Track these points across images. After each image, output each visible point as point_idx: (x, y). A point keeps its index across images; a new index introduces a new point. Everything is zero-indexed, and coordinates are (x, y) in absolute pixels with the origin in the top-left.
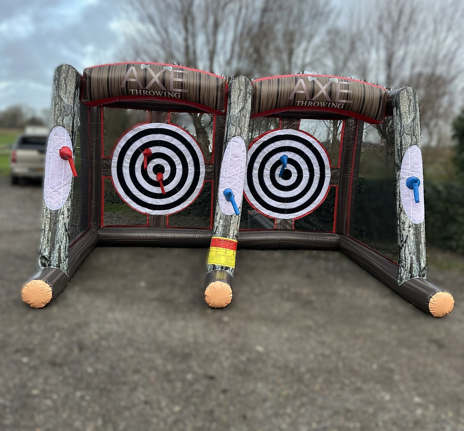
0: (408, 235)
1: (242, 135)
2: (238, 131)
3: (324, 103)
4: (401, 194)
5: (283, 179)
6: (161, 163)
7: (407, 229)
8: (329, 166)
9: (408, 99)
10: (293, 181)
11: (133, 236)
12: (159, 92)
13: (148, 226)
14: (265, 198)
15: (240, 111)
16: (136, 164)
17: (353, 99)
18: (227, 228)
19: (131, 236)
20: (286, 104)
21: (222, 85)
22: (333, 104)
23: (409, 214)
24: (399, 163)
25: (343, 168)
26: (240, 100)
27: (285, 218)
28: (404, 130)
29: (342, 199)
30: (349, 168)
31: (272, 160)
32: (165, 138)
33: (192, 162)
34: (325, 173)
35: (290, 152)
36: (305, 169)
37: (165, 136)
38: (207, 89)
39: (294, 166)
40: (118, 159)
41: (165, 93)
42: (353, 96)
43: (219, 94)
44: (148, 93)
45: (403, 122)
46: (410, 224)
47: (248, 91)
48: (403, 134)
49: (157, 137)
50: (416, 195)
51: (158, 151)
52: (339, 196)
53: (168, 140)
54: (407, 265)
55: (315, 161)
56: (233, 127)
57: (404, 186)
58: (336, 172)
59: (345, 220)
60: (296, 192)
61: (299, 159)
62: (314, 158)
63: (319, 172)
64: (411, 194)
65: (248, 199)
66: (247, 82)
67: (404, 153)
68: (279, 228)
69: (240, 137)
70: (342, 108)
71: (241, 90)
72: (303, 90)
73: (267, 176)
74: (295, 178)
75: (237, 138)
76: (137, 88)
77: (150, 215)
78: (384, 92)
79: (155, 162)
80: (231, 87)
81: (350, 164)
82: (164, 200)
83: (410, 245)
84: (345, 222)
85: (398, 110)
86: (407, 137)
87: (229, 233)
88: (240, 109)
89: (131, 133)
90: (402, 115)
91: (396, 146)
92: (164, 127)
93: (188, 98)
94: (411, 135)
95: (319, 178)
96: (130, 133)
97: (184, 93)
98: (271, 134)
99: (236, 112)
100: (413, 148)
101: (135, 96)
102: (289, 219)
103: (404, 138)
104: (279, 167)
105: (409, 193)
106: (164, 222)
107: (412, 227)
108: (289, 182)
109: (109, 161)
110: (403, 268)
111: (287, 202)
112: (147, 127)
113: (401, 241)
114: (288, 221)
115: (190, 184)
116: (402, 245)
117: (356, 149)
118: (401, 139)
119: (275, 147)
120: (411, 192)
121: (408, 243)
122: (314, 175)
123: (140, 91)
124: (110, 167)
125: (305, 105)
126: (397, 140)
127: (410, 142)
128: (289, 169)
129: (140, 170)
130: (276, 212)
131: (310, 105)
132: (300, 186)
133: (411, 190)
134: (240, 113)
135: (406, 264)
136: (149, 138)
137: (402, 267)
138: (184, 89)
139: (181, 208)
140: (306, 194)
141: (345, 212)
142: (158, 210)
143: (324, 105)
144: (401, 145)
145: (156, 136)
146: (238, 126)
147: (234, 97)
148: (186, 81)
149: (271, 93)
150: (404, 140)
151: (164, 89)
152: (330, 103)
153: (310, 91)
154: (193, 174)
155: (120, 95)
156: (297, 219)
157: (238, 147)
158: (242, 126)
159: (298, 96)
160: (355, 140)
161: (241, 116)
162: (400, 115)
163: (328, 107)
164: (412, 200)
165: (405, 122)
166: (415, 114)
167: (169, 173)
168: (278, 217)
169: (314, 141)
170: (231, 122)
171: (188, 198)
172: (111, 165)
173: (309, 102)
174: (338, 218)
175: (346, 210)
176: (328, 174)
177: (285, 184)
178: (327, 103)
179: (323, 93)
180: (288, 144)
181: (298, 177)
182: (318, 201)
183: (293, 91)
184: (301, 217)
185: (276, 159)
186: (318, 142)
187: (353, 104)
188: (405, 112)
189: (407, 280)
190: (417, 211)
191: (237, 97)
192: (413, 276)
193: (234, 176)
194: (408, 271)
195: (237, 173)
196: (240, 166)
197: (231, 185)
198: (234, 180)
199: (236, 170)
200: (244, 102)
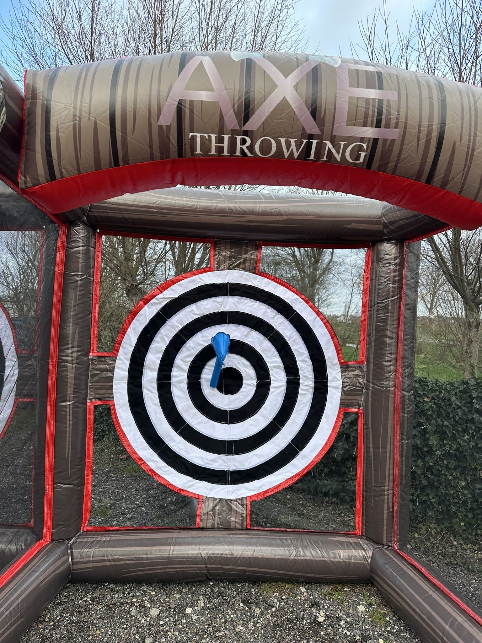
3: (293, 141)
5: (221, 391)
8: (336, 361)
10: (246, 397)
17: (402, 125)
20: (151, 147)
22: (329, 145)
25: (372, 366)
27: (226, 498)
29: (376, 447)
30: (390, 365)
31: (193, 346)
34: (327, 379)
35: (237, 325)
36: (275, 367)
39: (248, 359)
42: (398, 111)
52: (368, 439)
58: (356, 376)
59: (386, 505)
60: (252, 425)
61: (261, 344)
63: (311, 375)
65: (129, 445)
68: (209, 525)
70: (361, 160)
72: (210, 89)
73: (181, 385)
74: (252, 391)
84: (386, 512)
95: (312, 391)
98: (190, 282)
102: (236, 500)
104: (208, 364)
108: (237, 399)
111: (230, 453)
114: (234, 504)
119: (201, 312)
122: (298, 383)
125: (226, 153)
128: (235, 367)
130: (202, 480)
131: (242, 151)
140: (279, 430)
141: (387, 484)
143: (295, 150)
153: (236, 93)
156: (258, 498)
159: (191, 111)
160: (399, 293)
163: (312, 157)
168: (207, 492)
169: (296, 299)
173: (239, 138)
174: (366, 498)
175: (387, 480)
176: (335, 379)
177: (225, 405)
178: (305, 141)
179: (284, 99)
180: (233, 305)
181: (259, 386)
182: (312, 451)
183: (169, 93)
184: (268, 494)
185: (202, 343)
186: (307, 302)
187: (403, 141)
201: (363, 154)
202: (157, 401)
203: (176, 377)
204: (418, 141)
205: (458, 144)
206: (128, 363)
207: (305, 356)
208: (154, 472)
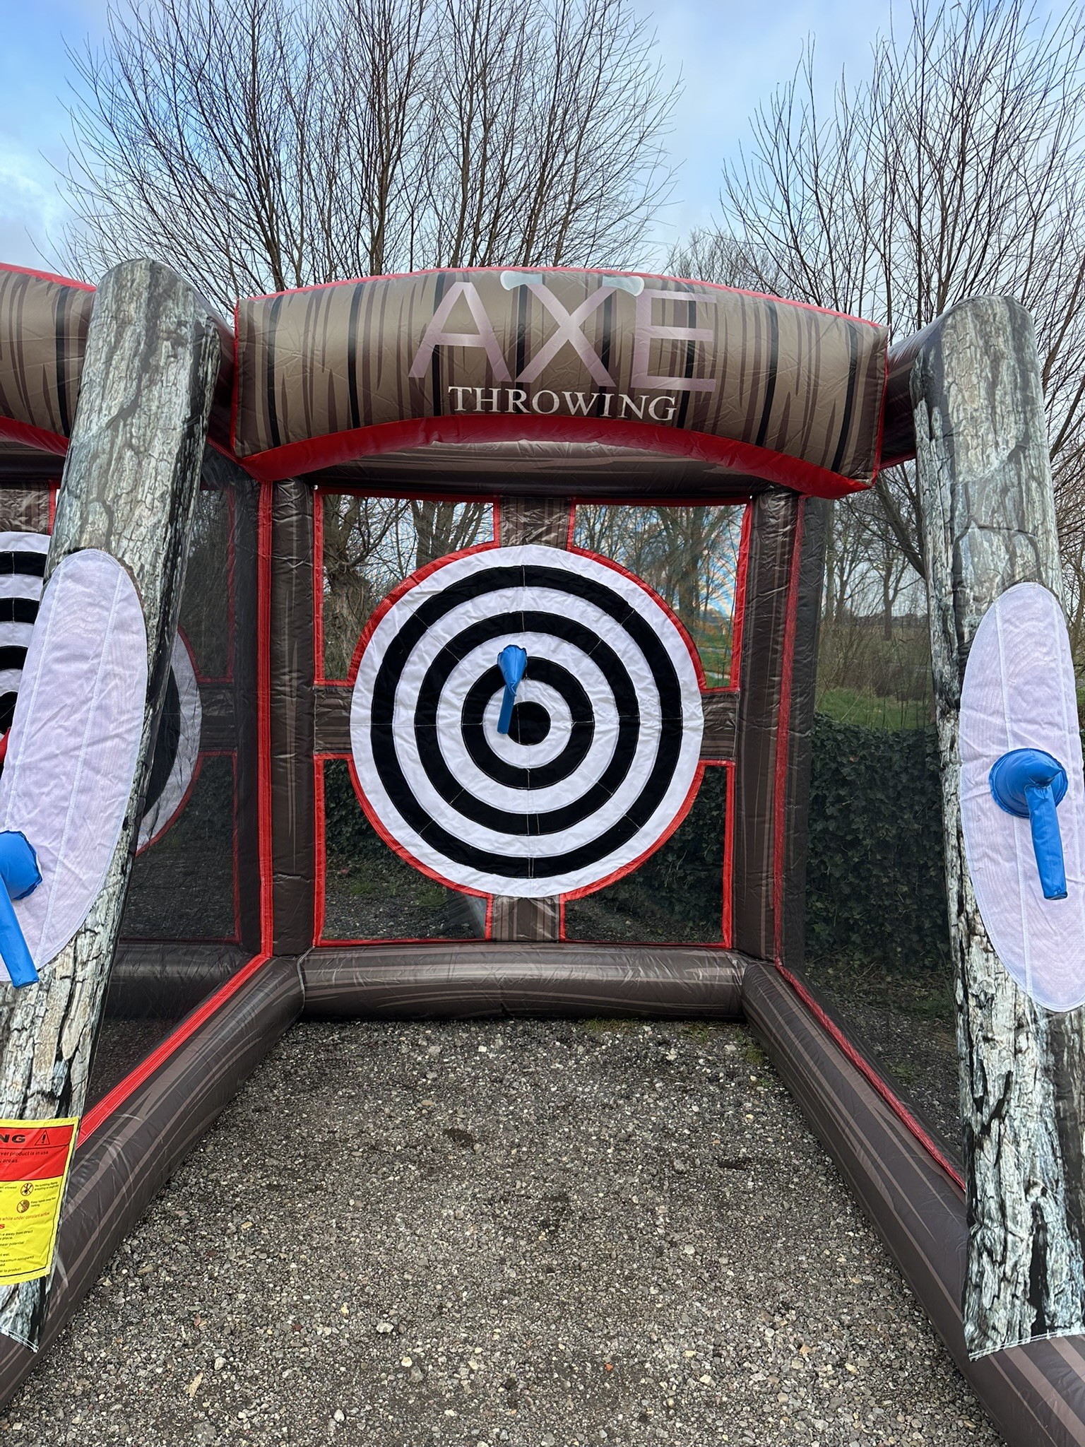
0: (1010, 1073)
1: (114, 544)
2: (93, 523)
3: (580, 395)
4: (965, 842)
5: (516, 740)
7: (1004, 1037)
8: (695, 688)
9: (986, 352)
10: (555, 747)
14: (446, 816)
15: (113, 424)
17: (719, 373)
20: (399, 408)
22: (626, 399)
23: (1013, 953)
24: (953, 678)
25: (748, 694)
26: (116, 368)
27: (528, 896)
28: (968, 506)
29: (750, 816)
30: (774, 694)
31: (470, 668)
34: (682, 715)
35: (538, 635)
36: (601, 700)
39: (557, 688)
42: (715, 356)
45: (962, 466)
46: (1020, 1011)
47: (163, 327)
48: (967, 528)
50: (1048, 858)
52: (740, 804)
54: (1014, 1251)
57: (980, 800)
58: (725, 709)
59: (763, 900)
60: (567, 791)
61: (577, 664)
62: (633, 654)
63: (657, 712)
64: (1018, 844)
65: (378, 822)
66: (163, 283)
67: (974, 627)
68: (503, 936)
69: (102, 553)
70: (670, 417)
71: (123, 324)
72: (474, 331)
73: (453, 731)
74: (563, 737)
75: (85, 558)
78: (869, 339)
81: (776, 679)
83: (1023, 1136)
84: (763, 910)
85: (936, 411)
86: (986, 544)
88: (114, 412)
90: (959, 434)
92: (32, 546)
94: (1009, 529)
95: (658, 735)
98: (462, 566)
100: (1019, 598)
102: (543, 900)
103: (972, 548)
105: (1010, 841)
107: (1032, 1027)
108: (541, 752)
110: (993, 1262)
111: (534, 832)
113: (975, 1100)
114: (540, 905)
116: (983, 1125)
117: (798, 619)
118: (956, 556)
119: (482, 613)
120: (1017, 834)
121: (1016, 1123)
122: (638, 724)
125: (495, 409)
126: (934, 563)
127: (1001, 566)
128: (537, 701)
130: (491, 871)
131: (516, 406)
132: (580, 767)
133: (1016, 819)
134: (109, 432)
135: (1009, 1246)
137: (985, 1255)
140: (608, 797)
141: (765, 869)
143: (583, 406)
144: (957, 584)
146: (97, 500)
150: (972, 557)
152: (608, 396)
153: (508, 336)
156: (577, 896)
159: (451, 360)
160: (788, 581)
161: (116, 449)
162: (948, 435)
163: (606, 413)
164: (1028, 878)
165: (975, 466)
166: (1026, 423)
168: (498, 889)
169: (634, 590)
173: (511, 392)
174: (737, 892)
175: (765, 862)
176: (694, 716)
177: (523, 761)
178: (595, 395)
179: (568, 343)
180: (532, 602)
181: (575, 731)
182: (658, 826)
183: (422, 337)
184: (591, 891)
185: (484, 663)
186: (651, 595)
187: (721, 394)
188: (972, 418)
189: (1015, 1343)
190: (1059, 938)
191: (104, 356)
192: (1048, 1322)
193: (54, 762)
194: (1021, 1288)
195: (73, 742)
196: (93, 703)
197: (35, 807)
198: (53, 783)
199: (66, 729)
200: (140, 380)
201: (671, 411)
202: (416, 755)
203: (445, 717)
204: (741, 394)
205: (793, 395)
206: (370, 697)
207: (648, 679)
208: (417, 861)
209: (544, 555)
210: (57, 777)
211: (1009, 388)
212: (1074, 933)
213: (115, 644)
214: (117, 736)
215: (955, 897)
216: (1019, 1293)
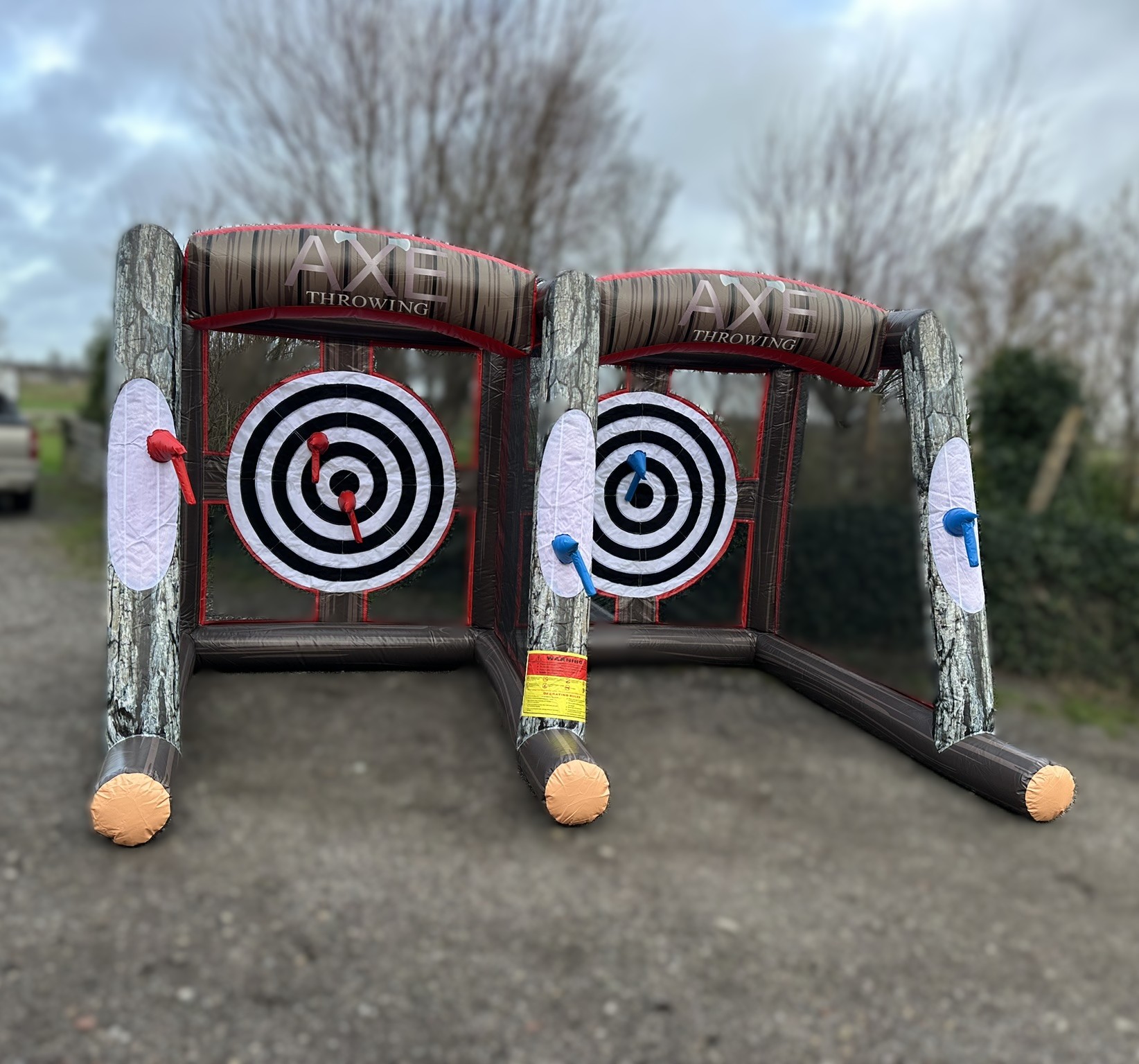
0: (954, 639)
1: (584, 408)
2: (575, 398)
3: (753, 337)
4: (932, 547)
5: (634, 505)
6: (351, 468)
7: (951, 625)
8: (734, 477)
9: (939, 335)
10: (656, 510)
11: (283, 644)
12: (377, 299)
13: (318, 620)
15: (578, 351)
16: (289, 469)
17: (817, 331)
18: (565, 628)
19: (279, 645)
20: (670, 337)
21: (527, 287)
22: (774, 339)
23: (954, 591)
24: (925, 477)
25: (764, 482)
26: (577, 324)
27: (638, 597)
28: (932, 403)
29: (763, 551)
30: (780, 482)
31: (610, 463)
32: (359, 407)
33: (426, 465)
34: (725, 493)
35: (650, 444)
36: (682, 483)
37: (360, 404)
38: (492, 298)
39: (658, 476)
40: (244, 458)
41: (392, 301)
42: (817, 324)
43: (520, 308)
44: (349, 302)
45: (929, 385)
46: (957, 614)
47: (592, 304)
48: (932, 412)
49: (341, 405)
50: (972, 550)
51: (343, 438)
52: (757, 545)
53: (367, 413)
54: (957, 706)
55: (704, 466)
56: (562, 388)
57: (938, 530)
58: (750, 490)
59: (769, 598)
60: (662, 535)
61: (670, 461)
62: (702, 457)
63: (712, 491)
64: (956, 547)
66: (590, 282)
67: (935, 456)
68: (626, 620)
69: (580, 411)
70: (791, 348)
71: (577, 302)
72: (711, 306)
73: (599, 499)
74: (660, 504)
75: (574, 414)
76: (326, 290)
77: (321, 594)
78: (881, 317)
79: (335, 466)
80: (553, 295)
81: (783, 473)
82: (357, 555)
83: (960, 662)
84: (769, 604)
85: (916, 359)
86: (940, 420)
87: (571, 639)
88: (578, 345)
89: (278, 394)
90: (927, 370)
91: (913, 439)
92: (358, 381)
93: (446, 317)
94: (949, 414)
95: (711, 504)
96: (275, 395)
97: (439, 303)
98: (609, 402)
99: (570, 353)
100: (953, 445)
101: (318, 308)
102: (646, 599)
103: (934, 421)
104: (625, 479)
105: (952, 546)
106: (355, 611)
107: (962, 620)
108: (648, 512)
109: (220, 463)
110: (948, 713)
111: (643, 559)
112: (316, 382)
113: (938, 652)
114: (645, 602)
115: (421, 518)
116: (942, 661)
117: (795, 441)
118: (927, 424)
119: (618, 431)
120: (956, 543)
121: (957, 658)
122: (702, 497)
123: (332, 295)
124: (224, 477)
125: (713, 340)
126: (915, 427)
127: (946, 430)
128: (648, 484)
129: (300, 484)
130: (617, 582)
131: (722, 340)
132: (671, 522)
133: (954, 537)
134: (577, 355)
135: (955, 705)
136: (322, 407)
137: (944, 711)
138: (440, 294)
139: (399, 575)
140: (684, 540)
141: (771, 581)
142: (343, 580)
143: (753, 341)
144: (927, 436)
145: (340, 403)
146: (575, 387)
147: (562, 318)
148: (445, 277)
149: (639, 309)
150: (934, 425)
151: (390, 292)
152: (766, 338)
153: (726, 309)
154: (428, 493)
155: (279, 305)
156: (665, 597)
157: (579, 435)
158: (584, 385)
159: (699, 318)
160: (792, 419)
161: (581, 363)
162: (922, 370)
163: (762, 345)
164: (960, 561)
165: (935, 385)
166: (955, 367)
167: (370, 491)
168: (622, 593)
169: (702, 420)
170: (556, 377)
171: (414, 551)
172: (226, 471)
173: (722, 334)
174: (752, 594)
175: (771, 577)
176: (732, 494)
177: (638, 518)
178: (760, 337)
179: (753, 313)
180: (647, 425)
181: (667, 501)
182: (710, 557)
183: (687, 307)
184: (672, 594)
186: (712, 423)
187: (817, 340)
188: (933, 364)
189: (958, 740)
190: (971, 585)
191: (569, 317)
192: (971, 730)
193: (574, 504)
194: (960, 719)
195: (579, 496)
196: (585, 479)
197: (569, 524)
198: (574, 514)
199: (576, 490)
200: (586, 329)
204: (826, 340)
205: (848, 342)
207: (708, 473)
209: (654, 398)
210: (576, 511)
211: (948, 351)
212: (976, 583)
213: (589, 453)
214: (591, 494)
215: (927, 572)
216: (960, 721)
